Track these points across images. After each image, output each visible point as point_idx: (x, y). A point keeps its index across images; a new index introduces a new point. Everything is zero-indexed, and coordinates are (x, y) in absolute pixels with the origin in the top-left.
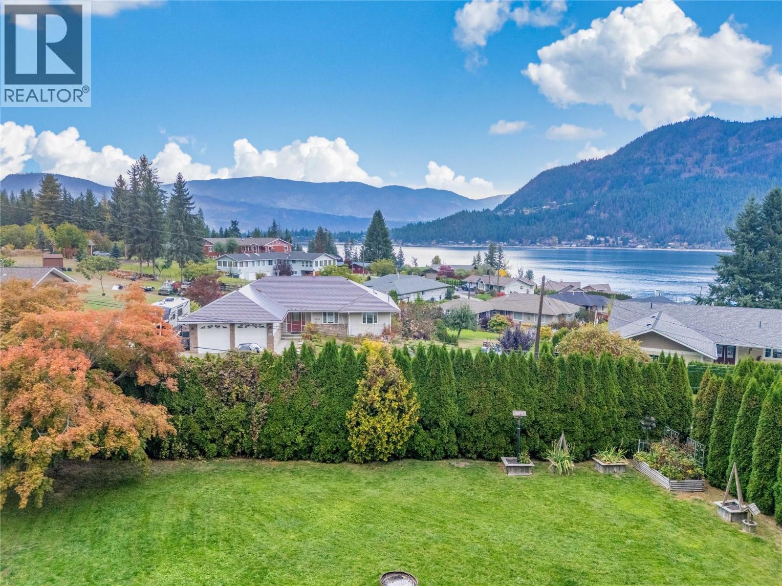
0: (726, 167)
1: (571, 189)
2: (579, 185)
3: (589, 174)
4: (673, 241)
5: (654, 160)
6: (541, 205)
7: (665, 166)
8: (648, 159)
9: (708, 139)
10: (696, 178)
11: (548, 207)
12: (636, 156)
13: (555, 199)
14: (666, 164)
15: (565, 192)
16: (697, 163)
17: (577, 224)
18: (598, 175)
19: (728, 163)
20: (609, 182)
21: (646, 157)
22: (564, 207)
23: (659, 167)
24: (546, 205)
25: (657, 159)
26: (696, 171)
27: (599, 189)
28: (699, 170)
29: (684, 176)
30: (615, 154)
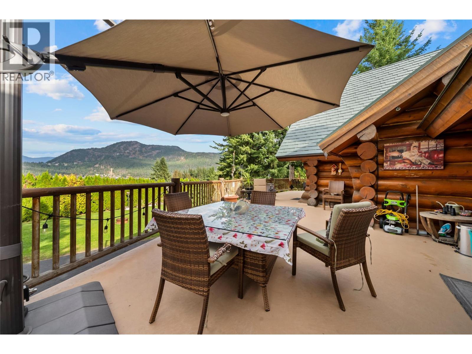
0: (142, 156)
1: (87, 157)
2: (91, 156)
3: (95, 153)
4: (128, 176)
5: (120, 151)
6: (73, 162)
7: (124, 154)
8: (118, 151)
9: (137, 147)
10: (134, 158)
11: (77, 163)
12: (113, 149)
13: (80, 160)
14: (124, 153)
15: (85, 158)
16: (134, 154)
17: (91, 170)
18: (99, 154)
19: (142, 155)
20: (104, 156)
21: (117, 150)
22: (84, 163)
23: (122, 154)
24: (76, 162)
25: (121, 151)
26: (133, 156)
27: (100, 158)
28: (134, 156)
29: (130, 157)
30: (105, 148)
